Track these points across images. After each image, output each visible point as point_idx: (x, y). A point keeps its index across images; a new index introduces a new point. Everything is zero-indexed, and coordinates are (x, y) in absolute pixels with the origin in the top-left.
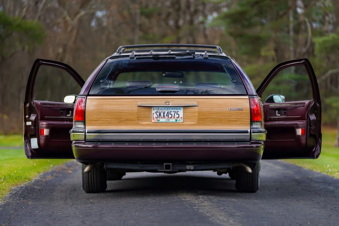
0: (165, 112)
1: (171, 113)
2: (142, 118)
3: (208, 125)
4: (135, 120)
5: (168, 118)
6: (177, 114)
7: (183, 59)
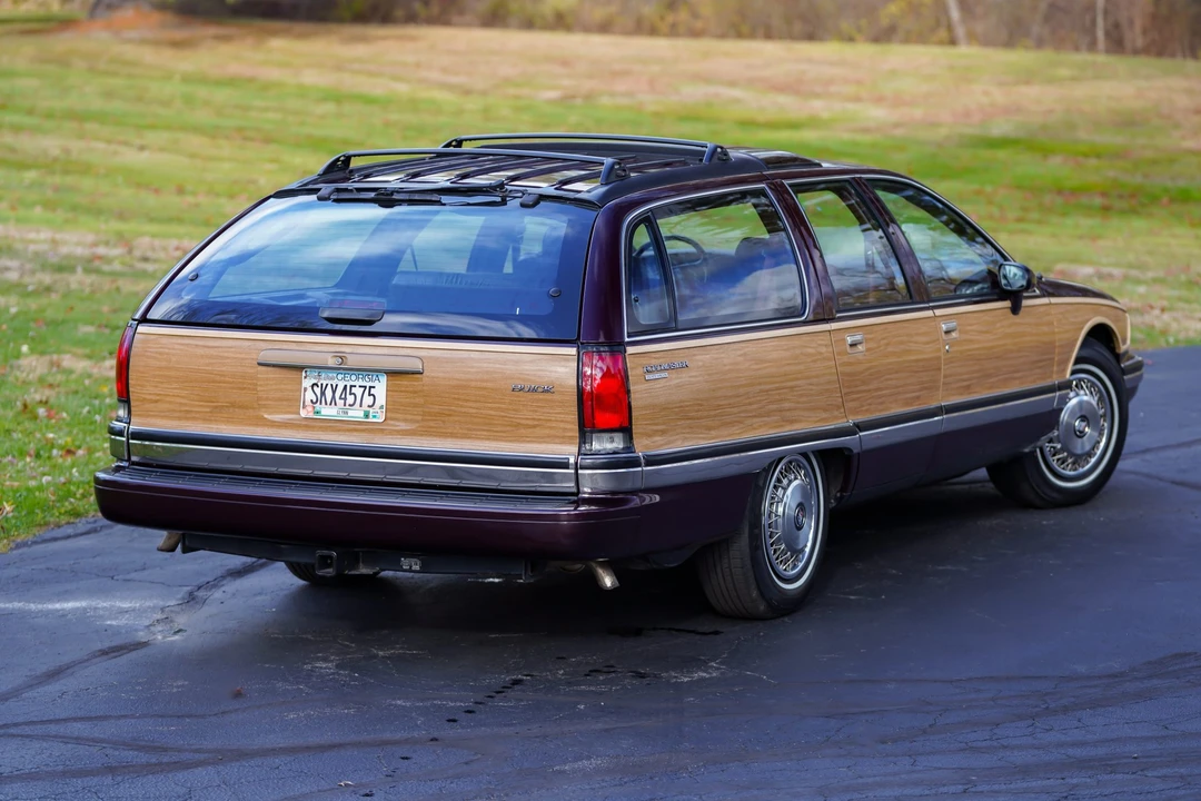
0: (337, 385)
1: (354, 390)
2: (270, 402)
3: (453, 435)
4: (254, 408)
5: (345, 405)
6: (370, 395)
7: (469, 204)
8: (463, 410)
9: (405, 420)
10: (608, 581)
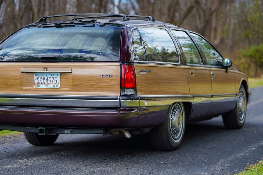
0: (45, 78)
1: (50, 79)
2: (24, 84)
4: (19, 86)
5: (47, 84)
6: (55, 80)
7: (83, 27)
8: (84, 83)
9: (66, 87)
10: (128, 135)
